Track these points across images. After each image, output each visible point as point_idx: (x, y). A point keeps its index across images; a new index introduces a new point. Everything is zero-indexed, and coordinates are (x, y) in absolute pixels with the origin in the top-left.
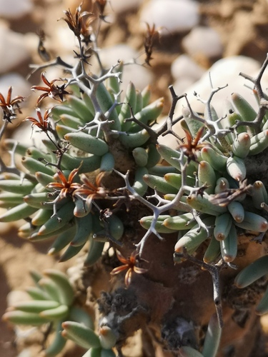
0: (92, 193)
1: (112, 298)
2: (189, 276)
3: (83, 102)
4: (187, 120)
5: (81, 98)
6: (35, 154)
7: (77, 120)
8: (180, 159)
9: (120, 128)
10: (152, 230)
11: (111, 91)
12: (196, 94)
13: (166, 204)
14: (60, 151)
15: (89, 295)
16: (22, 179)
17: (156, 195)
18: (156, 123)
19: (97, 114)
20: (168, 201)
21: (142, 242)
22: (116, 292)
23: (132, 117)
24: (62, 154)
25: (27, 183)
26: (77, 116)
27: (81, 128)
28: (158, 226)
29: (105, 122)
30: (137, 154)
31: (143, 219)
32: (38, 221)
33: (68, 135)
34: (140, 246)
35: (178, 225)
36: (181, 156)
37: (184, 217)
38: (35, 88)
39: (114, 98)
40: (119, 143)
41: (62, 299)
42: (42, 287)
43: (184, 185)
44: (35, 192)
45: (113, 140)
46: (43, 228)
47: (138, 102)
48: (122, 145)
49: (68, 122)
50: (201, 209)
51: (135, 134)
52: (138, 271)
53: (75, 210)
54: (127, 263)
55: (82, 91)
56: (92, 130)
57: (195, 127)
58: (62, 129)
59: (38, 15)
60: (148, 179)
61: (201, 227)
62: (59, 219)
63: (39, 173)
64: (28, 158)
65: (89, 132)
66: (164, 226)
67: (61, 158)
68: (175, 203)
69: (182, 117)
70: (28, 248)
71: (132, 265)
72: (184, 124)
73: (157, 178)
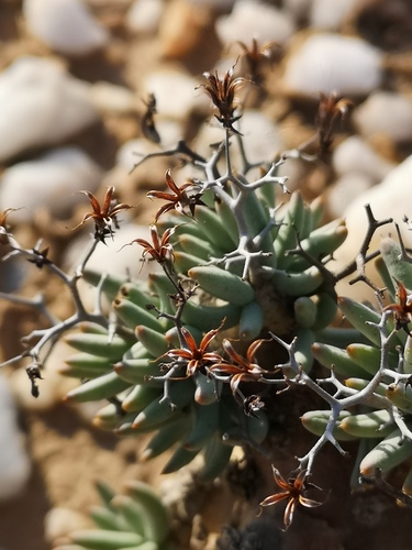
0: (240, 372)
1: (241, 538)
2: (371, 512)
3: (218, 218)
4: (387, 259)
5: (214, 210)
6: (134, 295)
7: (205, 245)
8: (381, 324)
9: (275, 264)
10: (327, 436)
11: (264, 203)
12: (406, 220)
13: (350, 395)
14: (182, 296)
15: (196, 528)
16: (111, 335)
17: (332, 379)
18: (332, 258)
19: (243, 240)
20: (354, 391)
21: (311, 455)
22: (249, 530)
23: (298, 248)
24: (184, 301)
25: (118, 341)
26: (205, 239)
27: (213, 260)
28: (336, 431)
29: (258, 254)
30: (301, 307)
31: (308, 415)
32: (132, 404)
33: (194, 269)
34: (307, 461)
35: (366, 429)
36: (382, 320)
37: (375, 418)
38: (154, 194)
39: (268, 214)
40: (270, 288)
41: (149, 531)
42: (115, 509)
43: (385, 367)
44: (131, 357)
45: (262, 281)
46: (141, 416)
47: (307, 223)
48: (276, 291)
49: (191, 247)
50: (407, 408)
51: (299, 275)
52: (305, 503)
53: (198, 393)
54: (287, 489)
55: (218, 200)
56: (232, 264)
57: (399, 272)
58: (182, 258)
59: (116, 51)
60: (320, 351)
61: (406, 437)
62: (172, 405)
63: (142, 327)
64: (124, 302)
65: (227, 267)
66: (341, 429)
67: (182, 307)
68: (367, 395)
69: (378, 253)
70: (82, 438)
71: (295, 493)
72: (381, 266)
73: (334, 350)
